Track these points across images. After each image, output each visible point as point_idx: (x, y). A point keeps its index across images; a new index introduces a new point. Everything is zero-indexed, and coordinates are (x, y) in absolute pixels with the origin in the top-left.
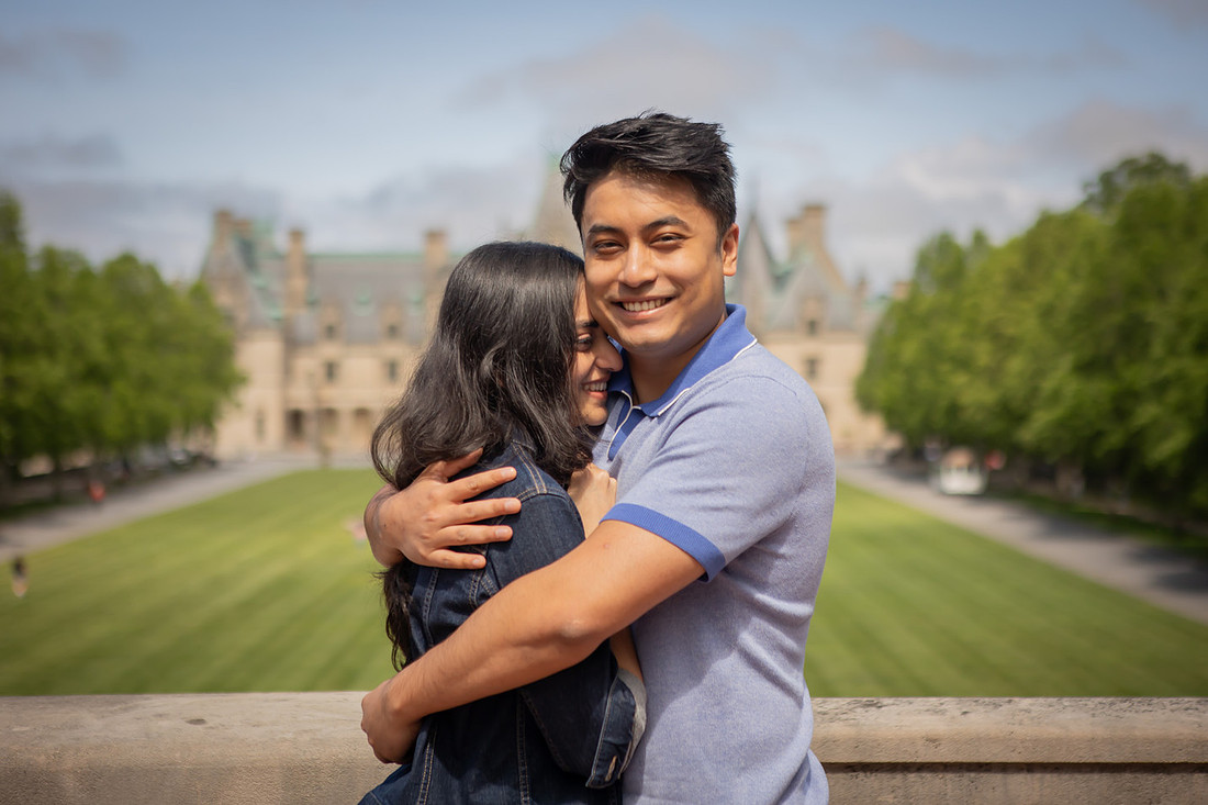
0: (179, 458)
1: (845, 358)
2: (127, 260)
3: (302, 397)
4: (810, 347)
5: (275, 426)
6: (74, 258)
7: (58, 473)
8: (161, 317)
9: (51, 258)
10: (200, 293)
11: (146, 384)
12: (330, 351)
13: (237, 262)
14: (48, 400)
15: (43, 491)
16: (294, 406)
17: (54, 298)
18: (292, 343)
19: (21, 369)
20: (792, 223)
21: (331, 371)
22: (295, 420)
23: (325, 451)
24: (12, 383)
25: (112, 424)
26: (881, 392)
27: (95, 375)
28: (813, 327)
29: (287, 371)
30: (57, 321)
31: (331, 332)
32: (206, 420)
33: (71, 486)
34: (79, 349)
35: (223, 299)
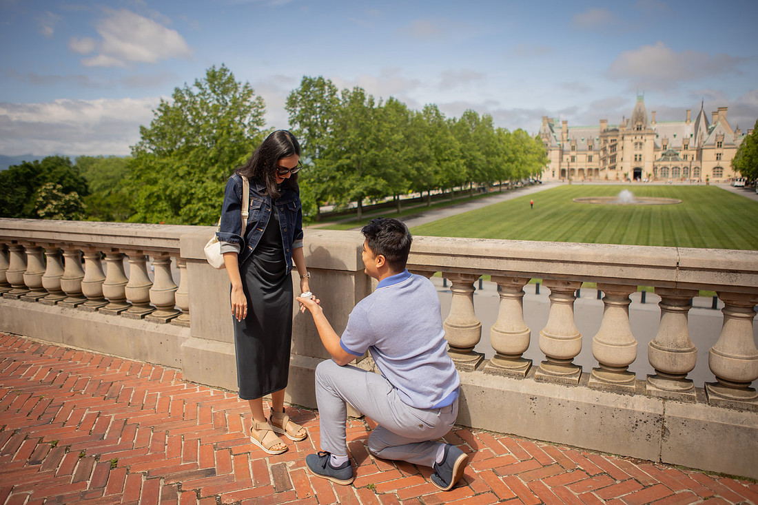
0: (531, 181)
1: (729, 155)
2: (520, 130)
3: (565, 166)
4: (719, 151)
5: (557, 173)
6: (506, 130)
7: (500, 186)
8: (527, 145)
9: (499, 130)
10: (538, 138)
11: (523, 163)
12: (573, 153)
13: (548, 130)
14: (498, 167)
15: (497, 189)
16: (562, 168)
17: (499, 140)
18: (562, 152)
19: (490, 159)
20: (714, 113)
21: (573, 159)
22: (563, 172)
23: (570, 180)
24: (488, 162)
25: (514, 173)
26: (740, 164)
27: (510, 161)
28: (720, 145)
29: (561, 159)
30: (500, 146)
31: (573, 149)
32: (540, 173)
33: (503, 188)
34: (505, 154)
35: (544, 140)
